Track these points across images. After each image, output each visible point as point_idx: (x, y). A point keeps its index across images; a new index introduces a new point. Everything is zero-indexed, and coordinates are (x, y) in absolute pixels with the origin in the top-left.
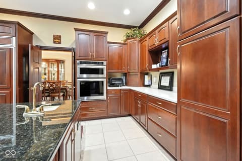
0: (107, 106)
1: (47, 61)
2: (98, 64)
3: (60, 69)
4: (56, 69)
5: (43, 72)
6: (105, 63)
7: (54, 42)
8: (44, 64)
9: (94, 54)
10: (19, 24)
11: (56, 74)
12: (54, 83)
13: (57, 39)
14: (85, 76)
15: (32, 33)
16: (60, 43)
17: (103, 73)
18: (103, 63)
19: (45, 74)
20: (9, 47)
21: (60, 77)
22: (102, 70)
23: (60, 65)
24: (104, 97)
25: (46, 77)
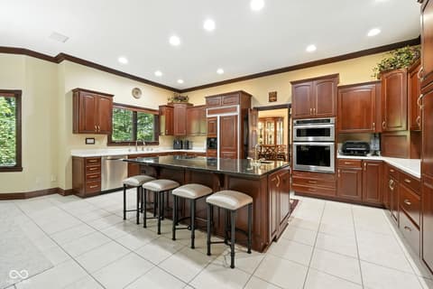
0: (337, 182)
1: (264, 120)
2: (323, 121)
3: (278, 129)
4: (273, 130)
5: (259, 134)
6: (332, 120)
7: (270, 101)
8: (260, 125)
9: (316, 109)
10: (242, 92)
11: (273, 137)
12: (270, 147)
13: (273, 96)
14: (311, 138)
15: (250, 96)
16: (275, 100)
17: (329, 135)
18: (329, 121)
19: (261, 137)
20: (235, 114)
21: (278, 139)
22: (329, 129)
23: (278, 124)
24: (331, 169)
25: (262, 140)
